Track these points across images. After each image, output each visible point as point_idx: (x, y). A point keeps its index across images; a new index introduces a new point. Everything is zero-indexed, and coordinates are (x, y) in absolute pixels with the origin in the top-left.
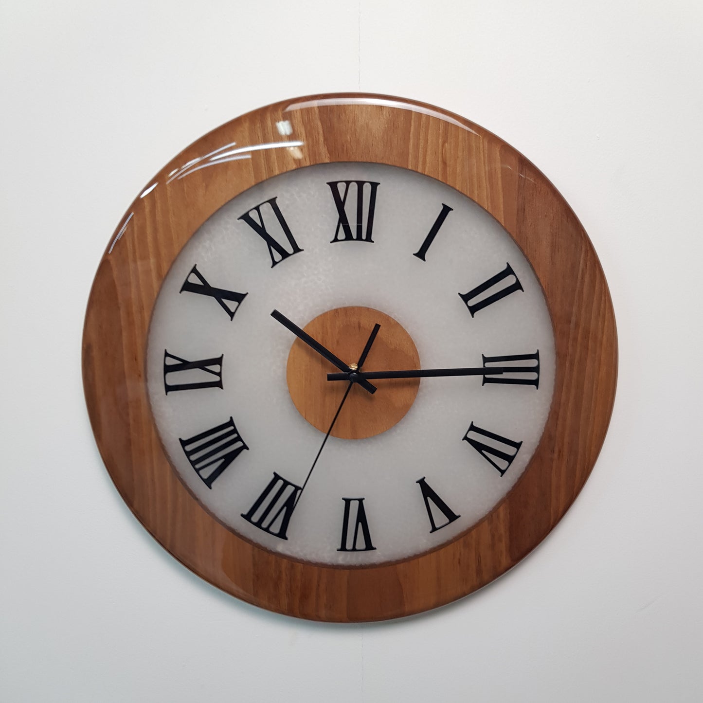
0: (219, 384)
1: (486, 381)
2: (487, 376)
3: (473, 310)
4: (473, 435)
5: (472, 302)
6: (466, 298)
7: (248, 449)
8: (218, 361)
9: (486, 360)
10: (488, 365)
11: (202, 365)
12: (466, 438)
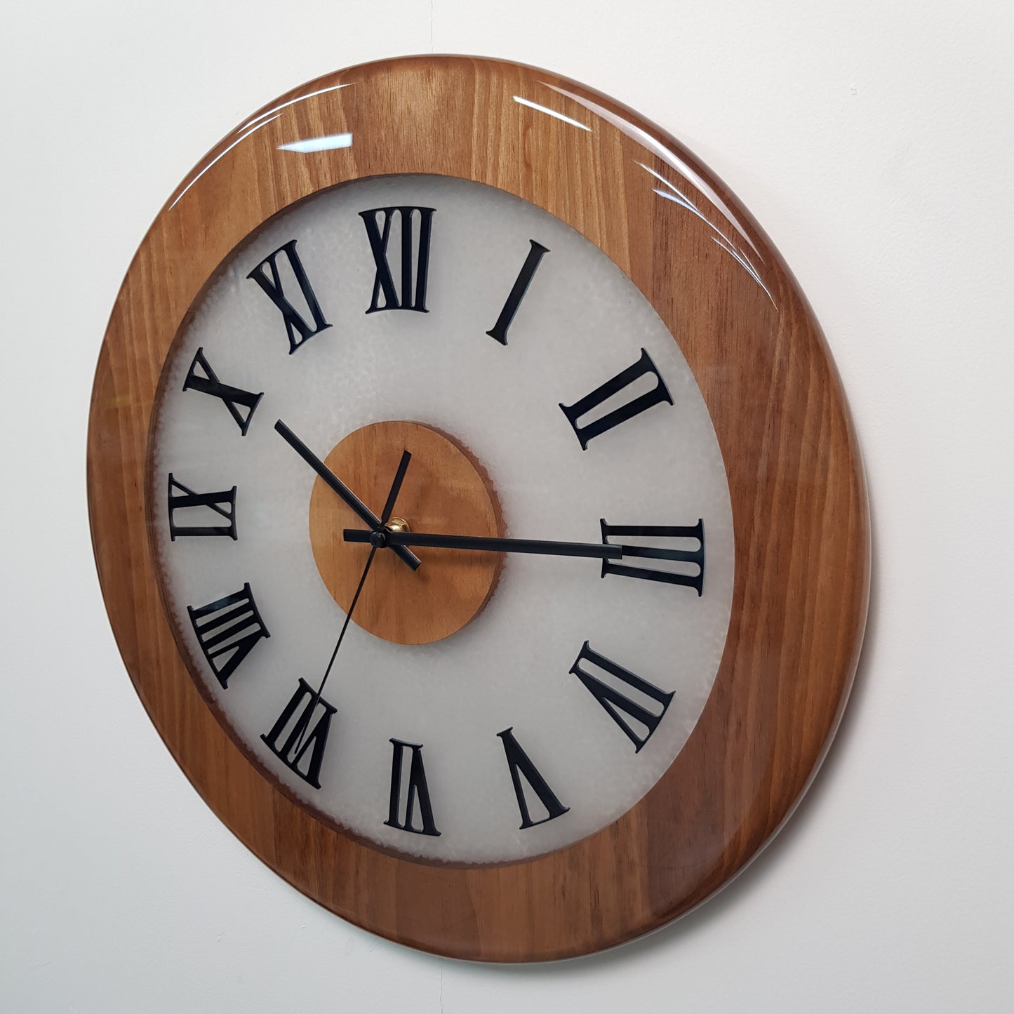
0: (230, 532)
1: (607, 569)
2: (611, 561)
3: (585, 436)
4: (586, 666)
5: (584, 421)
6: (572, 413)
7: (267, 635)
8: (229, 496)
9: (607, 530)
10: (614, 540)
11: (211, 500)
12: (575, 670)
